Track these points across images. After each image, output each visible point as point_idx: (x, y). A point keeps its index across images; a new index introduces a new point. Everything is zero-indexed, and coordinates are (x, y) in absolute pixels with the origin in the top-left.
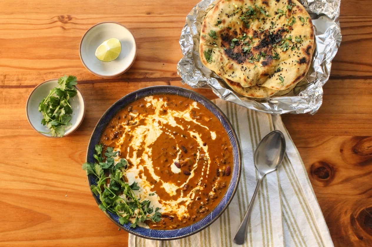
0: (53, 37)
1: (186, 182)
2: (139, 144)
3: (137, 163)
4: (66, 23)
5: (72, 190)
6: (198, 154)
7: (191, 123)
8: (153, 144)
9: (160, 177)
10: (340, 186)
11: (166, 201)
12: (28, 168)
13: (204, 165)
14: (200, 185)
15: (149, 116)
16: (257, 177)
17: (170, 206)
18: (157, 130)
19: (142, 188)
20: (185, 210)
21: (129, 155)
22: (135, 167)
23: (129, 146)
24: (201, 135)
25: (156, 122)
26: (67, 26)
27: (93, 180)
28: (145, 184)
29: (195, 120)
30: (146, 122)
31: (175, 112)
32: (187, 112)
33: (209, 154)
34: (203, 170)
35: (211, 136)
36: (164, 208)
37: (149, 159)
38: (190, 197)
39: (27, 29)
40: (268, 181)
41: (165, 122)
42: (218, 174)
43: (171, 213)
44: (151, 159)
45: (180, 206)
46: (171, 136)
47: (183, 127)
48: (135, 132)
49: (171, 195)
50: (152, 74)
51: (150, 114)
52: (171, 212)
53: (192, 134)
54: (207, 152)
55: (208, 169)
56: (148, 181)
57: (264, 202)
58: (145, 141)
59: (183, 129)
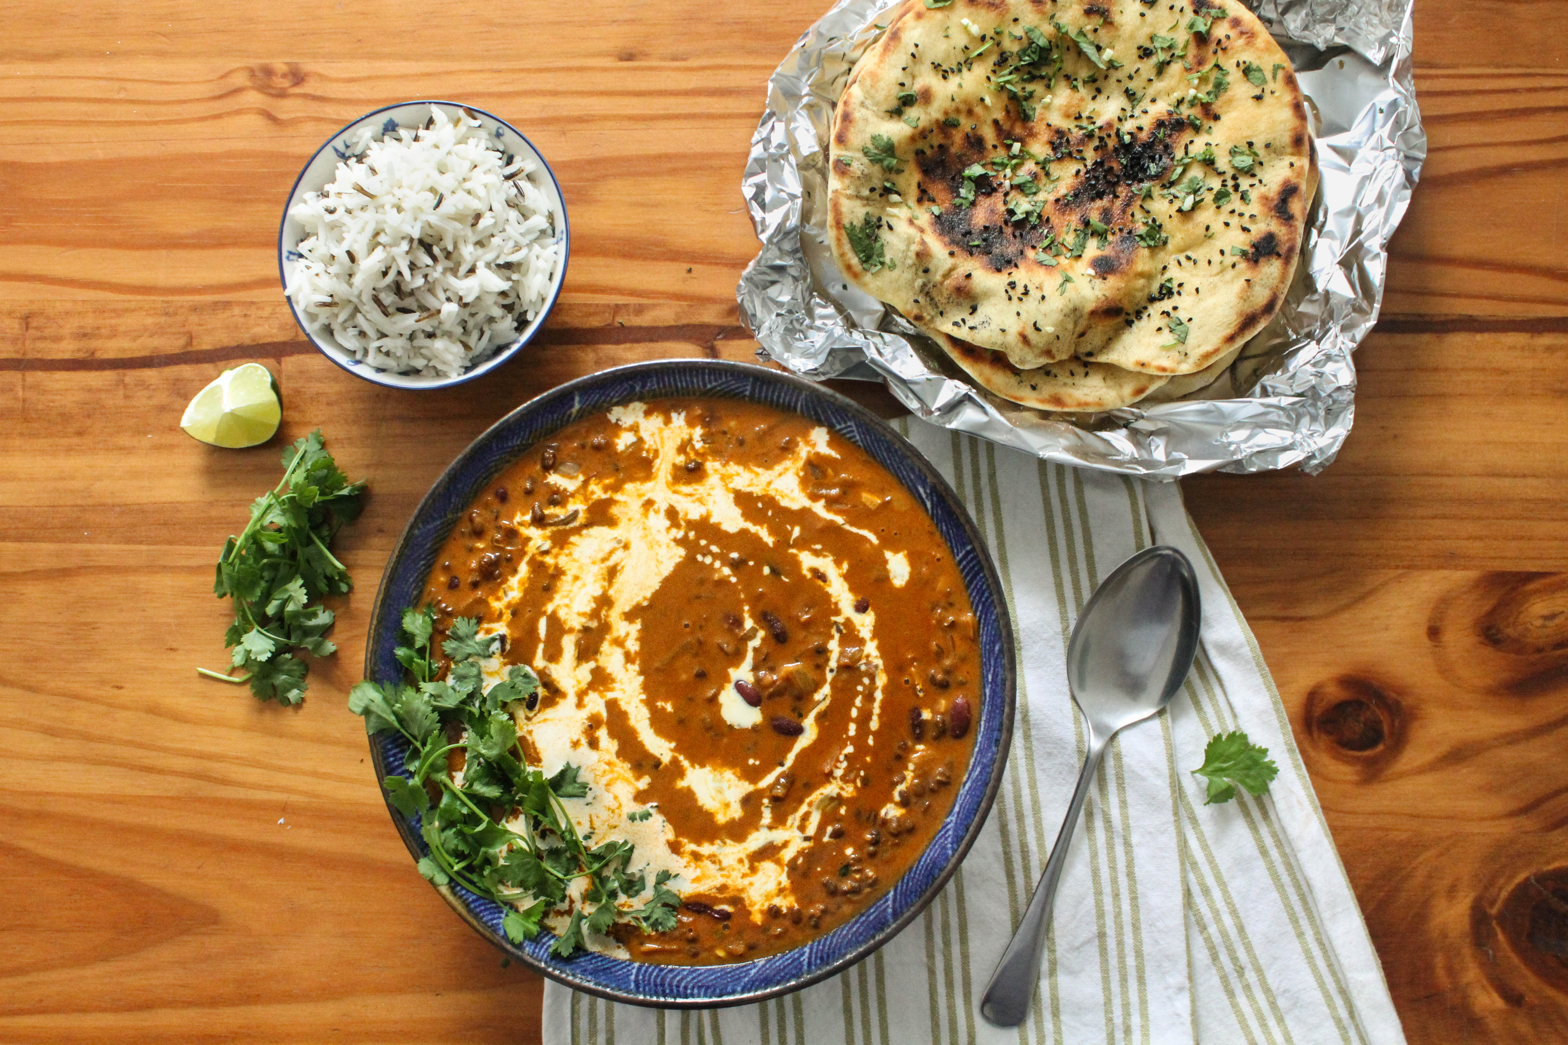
0: (230, 155)
1: (782, 765)
2: (588, 606)
3: (579, 682)
4: (282, 94)
5: (307, 800)
6: (833, 645)
7: (803, 516)
8: (645, 603)
9: (673, 745)
10: (1428, 779)
11: (699, 844)
12: (124, 707)
13: (861, 693)
14: (844, 778)
15: (629, 486)
16: (1080, 740)
17: (718, 867)
18: (664, 547)
19: (597, 788)
20: (780, 883)
21: (545, 651)
22: (572, 699)
23: (544, 613)
24: (845, 566)
25: (657, 512)
26: (287, 108)
27: (394, 755)
28: (612, 772)
29: (822, 502)
30: (614, 510)
31: (740, 469)
32: (786, 469)
33: (880, 648)
34: (854, 713)
35: (886, 572)
36: (692, 872)
37: (629, 666)
38: (802, 828)
39: (118, 124)
40: (1126, 760)
41: (695, 513)
42: (919, 730)
43: (720, 896)
44: (636, 667)
45: (756, 864)
46: (719, 570)
47: (772, 532)
48: (570, 554)
49: (721, 819)
50: (640, 310)
51: (632, 479)
52: (723, 888)
53: (807, 560)
54: (872, 639)
55: (876, 710)
56: (624, 762)
57: (1110, 847)
58: (611, 592)
59: (769, 540)
